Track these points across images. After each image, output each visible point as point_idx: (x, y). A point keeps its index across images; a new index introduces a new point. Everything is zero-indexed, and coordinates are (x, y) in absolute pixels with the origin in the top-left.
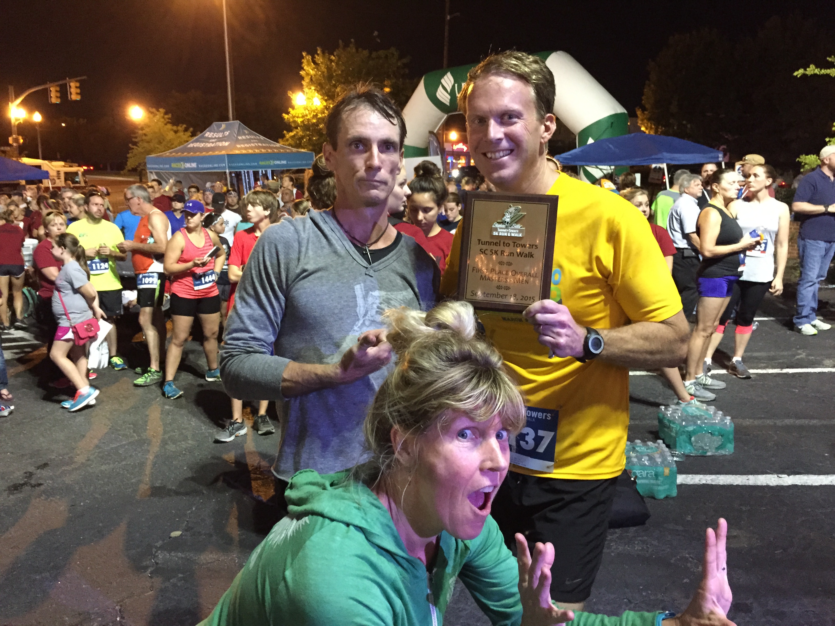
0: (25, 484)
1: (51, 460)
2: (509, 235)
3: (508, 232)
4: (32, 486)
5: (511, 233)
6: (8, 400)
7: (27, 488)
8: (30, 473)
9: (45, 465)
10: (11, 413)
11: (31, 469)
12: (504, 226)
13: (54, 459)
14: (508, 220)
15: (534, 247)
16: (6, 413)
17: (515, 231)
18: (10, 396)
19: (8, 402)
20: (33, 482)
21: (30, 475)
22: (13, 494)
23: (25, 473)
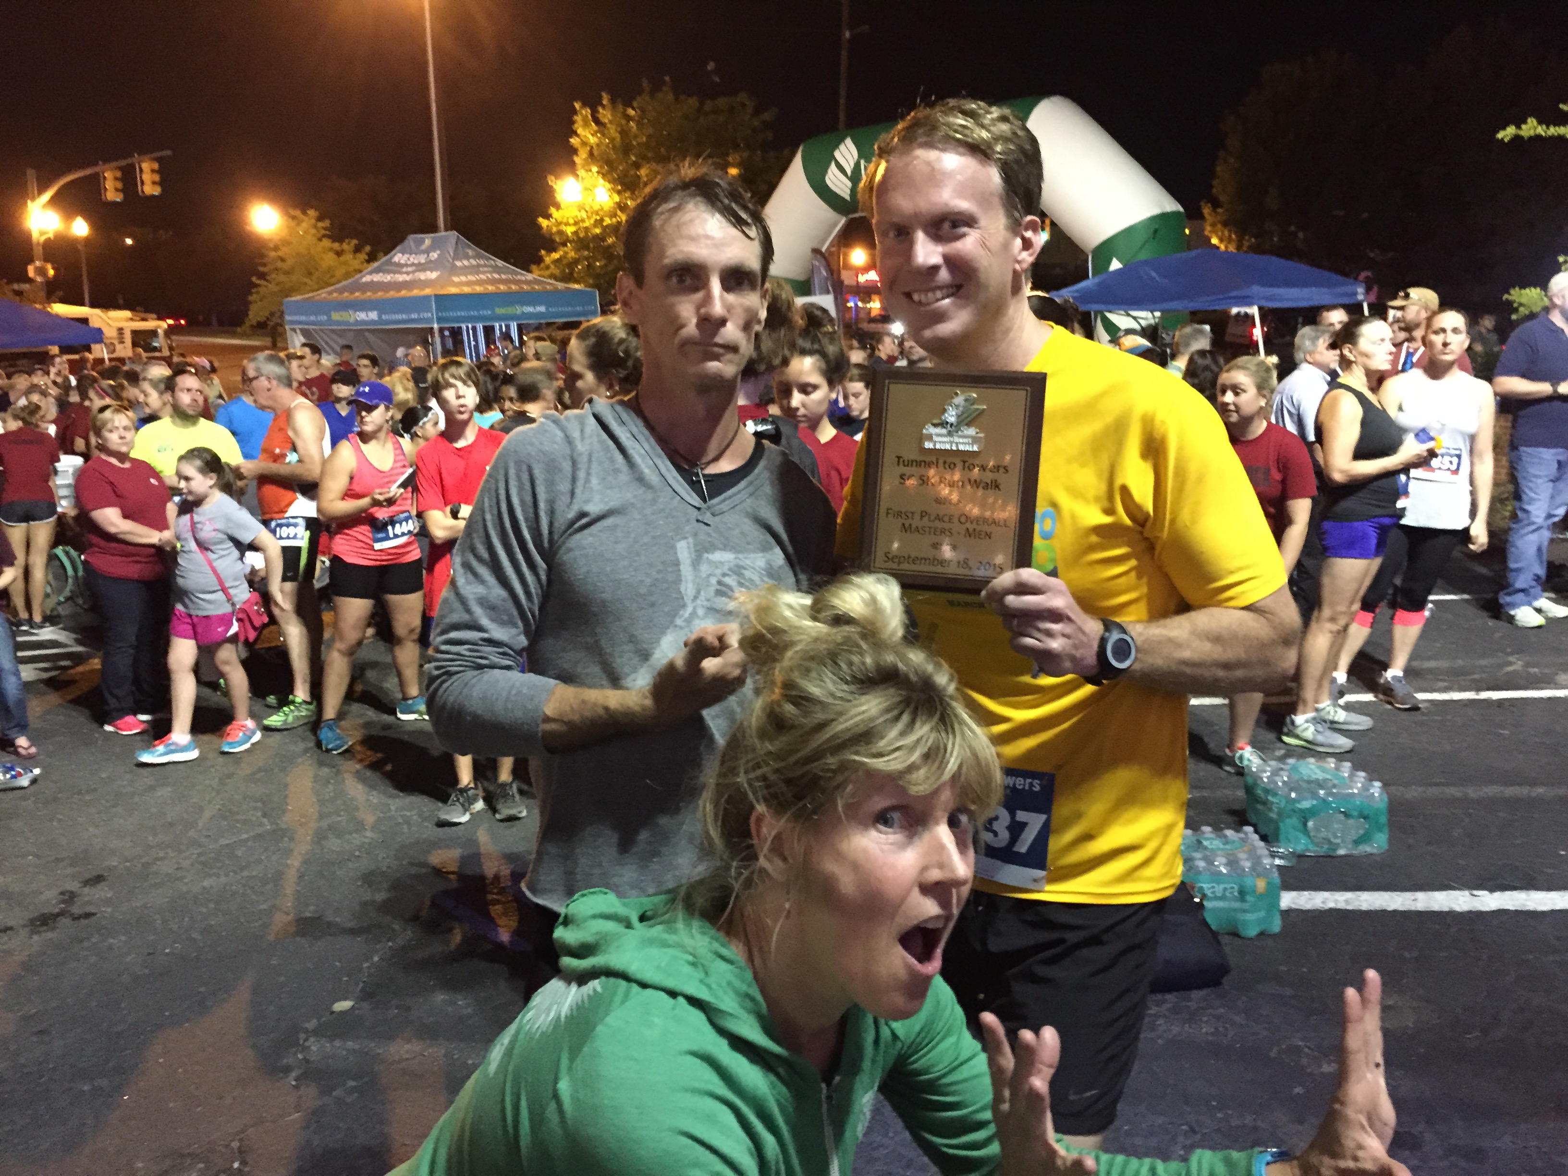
0: (61, 914)
1: (109, 869)
2: (954, 448)
3: (951, 443)
4: (74, 919)
5: (957, 444)
6: (30, 757)
7: (65, 921)
8: (72, 892)
9: (99, 879)
10: (34, 781)
11: (73, 886)
12: (944, 431)
13: (115, 867)
14: (952, 420)
15: (1002, 470)
16: (24, 781)
17: (965, 440)
18: (33, 750)
19: (28, 761)
20: (76, 910)
21: (70, 897)
22: (39, 933)
23: (62, 893)
